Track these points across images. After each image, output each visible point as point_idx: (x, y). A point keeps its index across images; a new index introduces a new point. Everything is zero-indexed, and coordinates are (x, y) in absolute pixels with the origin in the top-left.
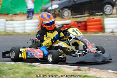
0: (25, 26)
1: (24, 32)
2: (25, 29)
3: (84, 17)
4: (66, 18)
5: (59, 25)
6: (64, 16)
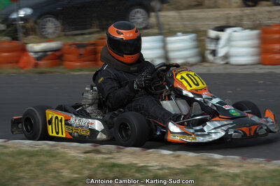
3: (90, 33)
4: (50, 37)
5: (36, 52)
6: (44, 33)
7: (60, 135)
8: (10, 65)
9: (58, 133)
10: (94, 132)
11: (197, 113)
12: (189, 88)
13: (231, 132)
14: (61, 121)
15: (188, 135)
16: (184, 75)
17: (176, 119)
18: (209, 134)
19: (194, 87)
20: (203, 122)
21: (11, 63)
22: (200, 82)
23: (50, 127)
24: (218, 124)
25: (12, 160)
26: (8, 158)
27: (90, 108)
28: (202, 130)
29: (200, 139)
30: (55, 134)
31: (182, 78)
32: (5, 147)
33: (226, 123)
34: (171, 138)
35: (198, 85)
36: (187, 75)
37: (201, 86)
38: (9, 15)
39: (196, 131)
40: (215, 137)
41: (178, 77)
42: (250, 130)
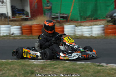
0: (92, 31)
1: (91, 36)
2: (92, 33)
7: (27, 57)
8: (112, 35)
9: (26, 56)
10: (37, 56)
11: (70, 50)
12: (68, 42)
13: (80, 56)
14: (27, 52)
15: (66, 57)
16: (67, 38)
17: (63, 52)
18: (73, 57)
19: (70, 42)
20: (71, 53)
21: (112, 34)
22: (72, 40)
23: (24, 54)
24: (76, 54)
25: (109, 72)
26: (107, 71)
27: (37, 48)
28: (71, 56)
29: (70, 59)
30: (25, 57)
31: (66, 39)
32: (107, 67)
33: (79, 53)
34: (61, 58)
35: (71, 41)
36: (68, 38)
37: (72, 41)
38: (113, 14)
39: (69, 56)
40: (75, 58)
41: (65, 39)
42: (86, 56)
